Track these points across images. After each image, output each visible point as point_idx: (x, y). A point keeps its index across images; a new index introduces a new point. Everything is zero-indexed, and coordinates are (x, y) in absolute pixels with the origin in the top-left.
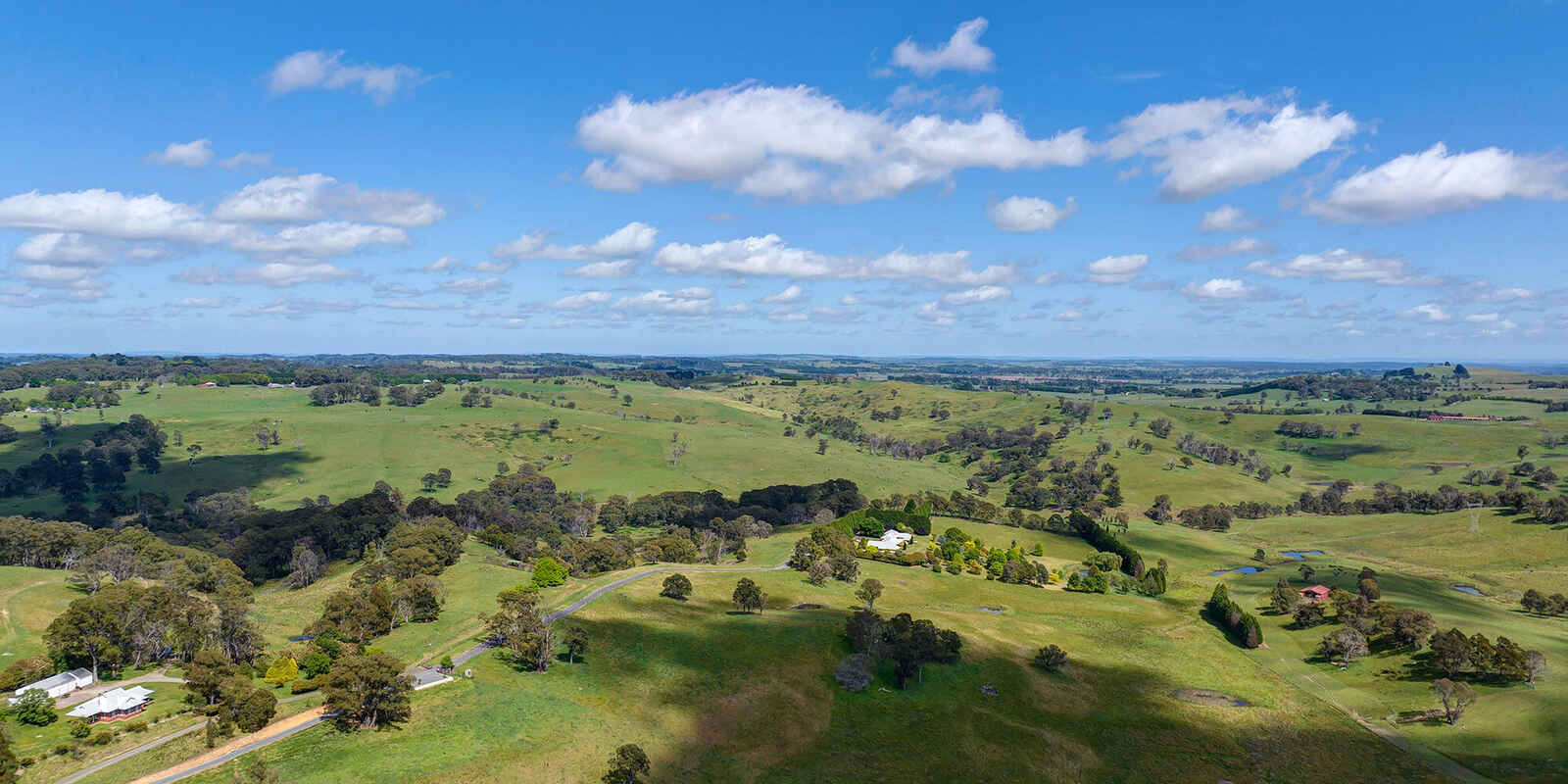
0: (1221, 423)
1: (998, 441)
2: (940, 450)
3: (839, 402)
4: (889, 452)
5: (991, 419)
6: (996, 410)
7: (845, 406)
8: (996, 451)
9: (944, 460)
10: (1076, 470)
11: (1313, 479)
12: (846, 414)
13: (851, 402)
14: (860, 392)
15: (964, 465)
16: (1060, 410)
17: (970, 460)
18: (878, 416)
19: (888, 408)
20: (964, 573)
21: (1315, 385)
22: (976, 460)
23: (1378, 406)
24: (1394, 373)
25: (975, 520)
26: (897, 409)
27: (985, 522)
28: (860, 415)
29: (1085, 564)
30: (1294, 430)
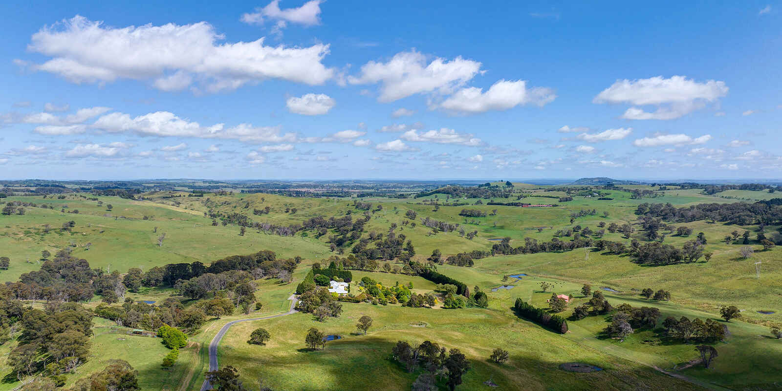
0: (434, 211)
1: (333, 224)
2: (299, 230)
3: (231, 205)
4: (275, 232)
5: (320, 212)
6: (320, 207)
7: (235, 207)
8: (333, 229)
9: (304, 235)
10: (384, 238)
11: (489, 237)
12: (238, 211)
13: (238, 205)
14: (242, 199)
15: (317, 237)
16: (355, 207)
17: (320, 235)
18: (256, 212)
19: (262, 207)
20: (388, 304)
21: (458, 192)
22: (323, 234)
23: (492, 201)
24: (482, 185)
25: (365, 270)
26: (267, 208)
27: (370, 271)
28: (247, 212)
29: (436, 291)
30: (468, 214)
